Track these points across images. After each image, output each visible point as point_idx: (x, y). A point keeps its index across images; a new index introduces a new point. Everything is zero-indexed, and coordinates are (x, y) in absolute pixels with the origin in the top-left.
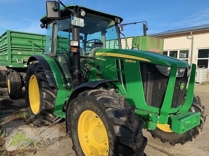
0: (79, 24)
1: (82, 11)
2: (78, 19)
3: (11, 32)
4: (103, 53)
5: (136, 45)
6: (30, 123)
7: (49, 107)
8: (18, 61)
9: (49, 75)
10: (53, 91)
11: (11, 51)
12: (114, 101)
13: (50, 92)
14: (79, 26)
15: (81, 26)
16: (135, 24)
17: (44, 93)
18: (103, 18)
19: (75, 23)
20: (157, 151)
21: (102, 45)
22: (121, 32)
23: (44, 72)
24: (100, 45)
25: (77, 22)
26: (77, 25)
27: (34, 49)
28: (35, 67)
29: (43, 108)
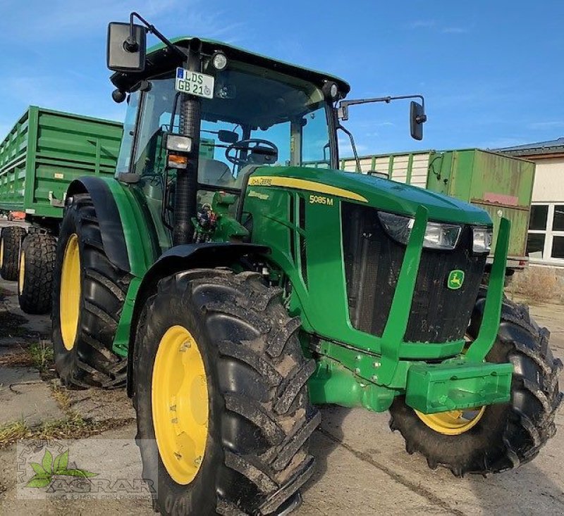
0: (199, 90)
1: (217, 56)
2: (198, 74)
3: (41, 113)
4: (264, 178)
5: (439, 178)
6: (55, 378)
7: (101, 327)
8: (53, 197)
9: (111, 235)
10: (118, 281)
11: (36, 168)
12: (238, 299)
13: (108, 283)
14: (198, 94)
15: (204, 95)
16: (387, 101)
17: (93, 285)
18: (287, 78)
19: (186, 86)
20: (400, 486)
21: (272, 158)
22: (340, 124)
23: (97, 224)
24: (267, 157)
25: (192, 84)
26: (191, 92)
27: (101, 165)
28: (77, 210)
29: (87, 329)
